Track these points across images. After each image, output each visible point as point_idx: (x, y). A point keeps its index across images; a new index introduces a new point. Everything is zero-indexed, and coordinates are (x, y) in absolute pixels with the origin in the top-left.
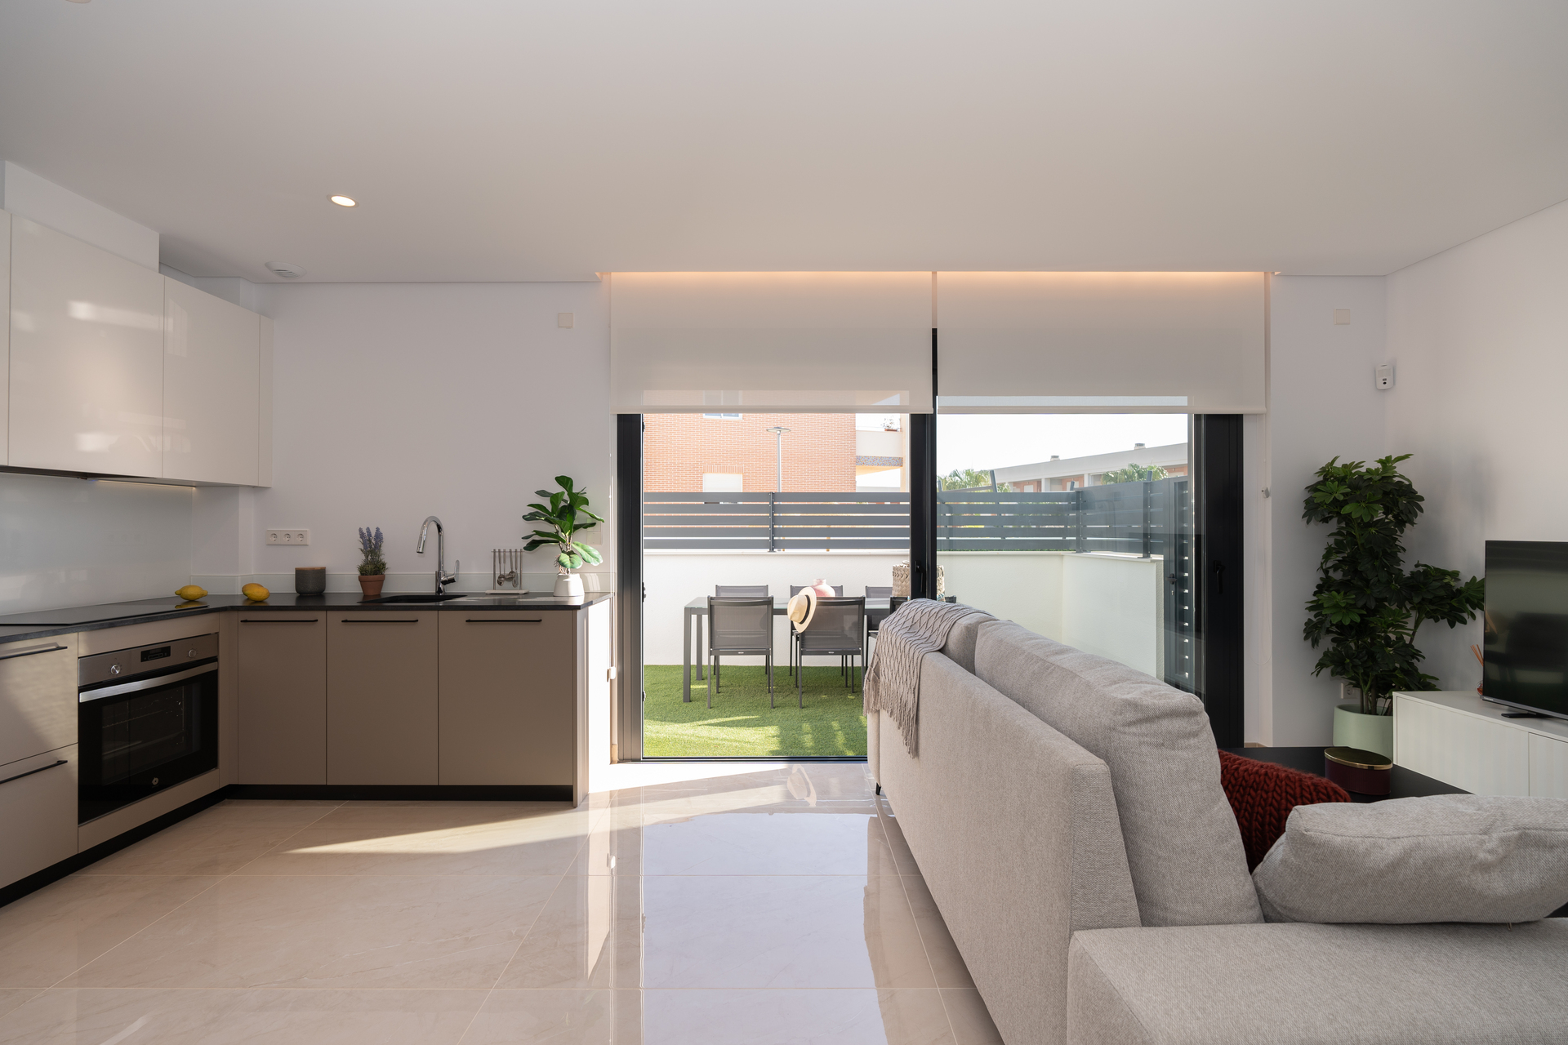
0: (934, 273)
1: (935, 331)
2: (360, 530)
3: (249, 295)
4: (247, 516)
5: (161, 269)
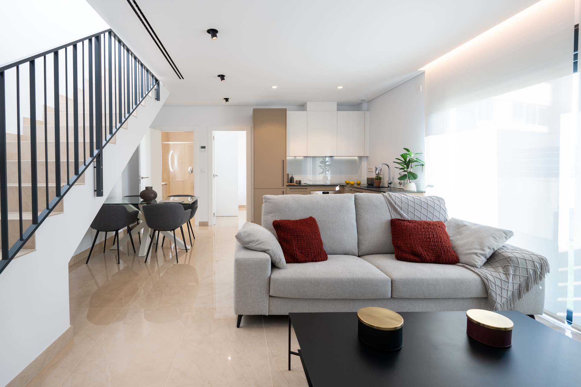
3: (365, 106)
4: (364, 164)
5: (338, 110)
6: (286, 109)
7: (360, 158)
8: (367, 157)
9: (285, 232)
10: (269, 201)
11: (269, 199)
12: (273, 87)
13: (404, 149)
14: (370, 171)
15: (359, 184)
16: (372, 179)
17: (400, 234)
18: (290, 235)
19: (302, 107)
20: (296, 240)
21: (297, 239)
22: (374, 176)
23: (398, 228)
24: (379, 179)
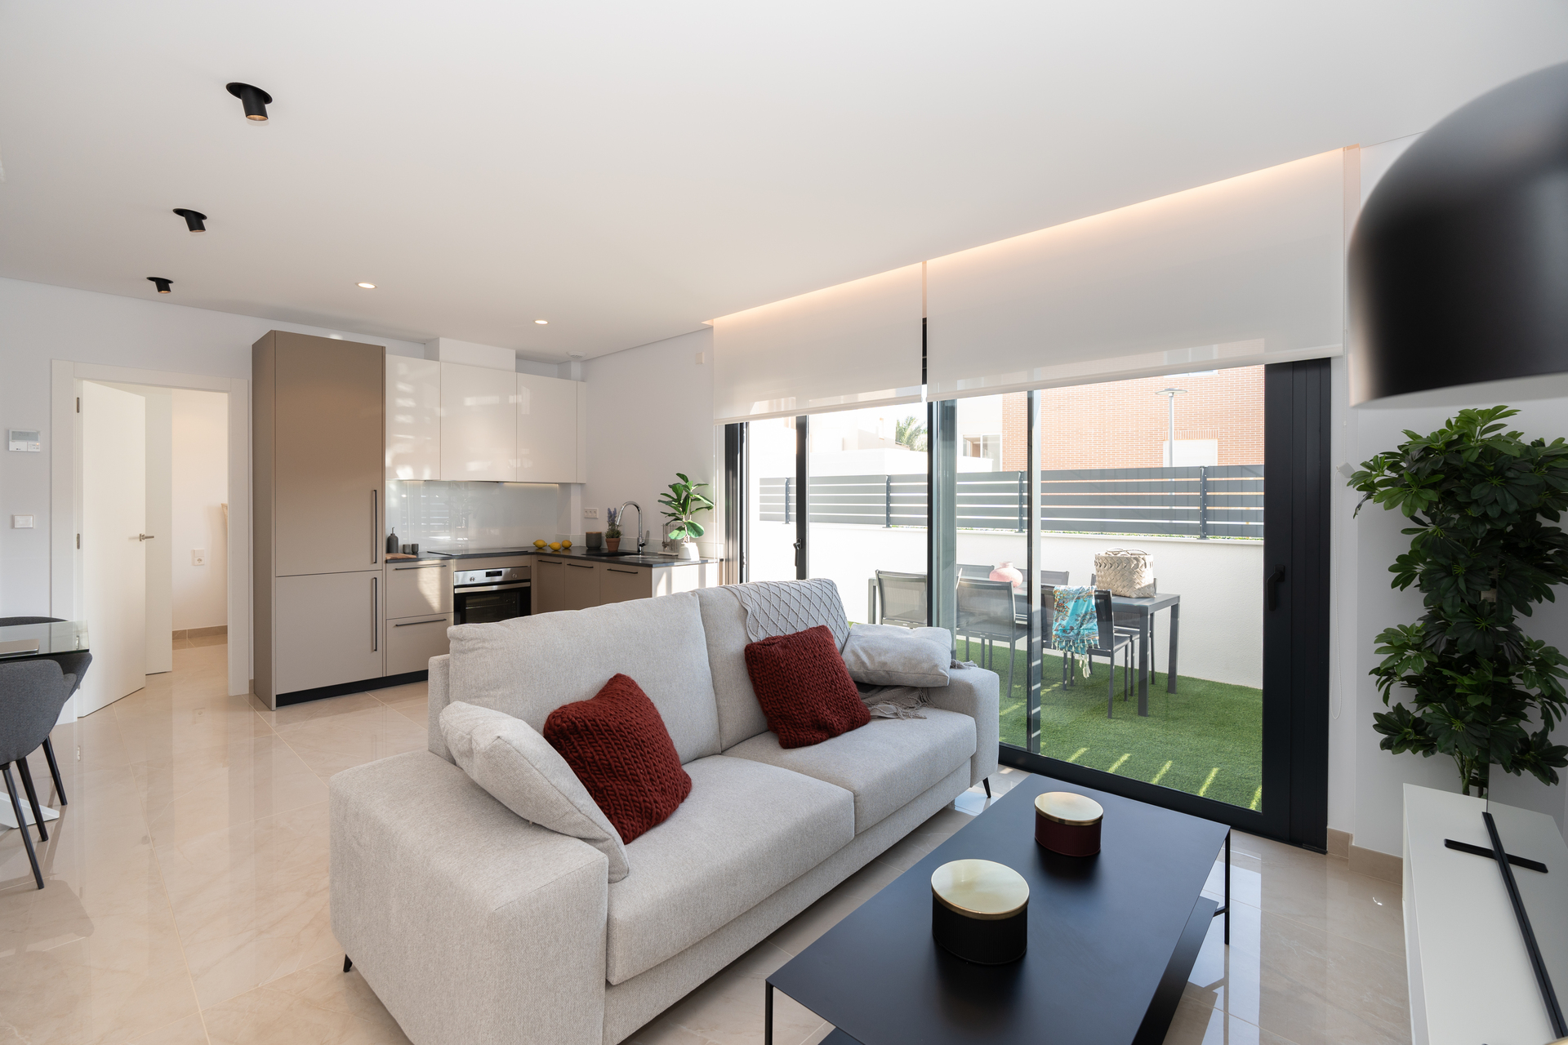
0: (924, 263)
1: (925, 320)
2: (609, 509)
3: (576, 369)
4: (576, 499)
5: (518, 370)
6: (383, 348)
7: (565, 486)
8: (582, 484)
9: (597, 742)
10: (486, 645)
11: (484, 641)
12: (360, 285)
13: (678, 474)
14: (588, 516)
15: (567, 548)
16: (599, 535)
17: (780, 682)
18: (619, 748)
19: (428, 348)
20: (640, 757)
21: (641, 755)
22: (603, 528)
23: (769, 667)
24: (615, 534)
